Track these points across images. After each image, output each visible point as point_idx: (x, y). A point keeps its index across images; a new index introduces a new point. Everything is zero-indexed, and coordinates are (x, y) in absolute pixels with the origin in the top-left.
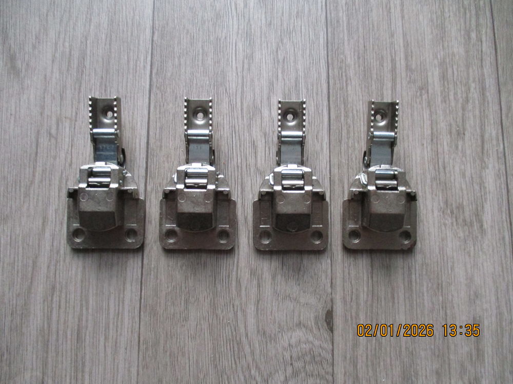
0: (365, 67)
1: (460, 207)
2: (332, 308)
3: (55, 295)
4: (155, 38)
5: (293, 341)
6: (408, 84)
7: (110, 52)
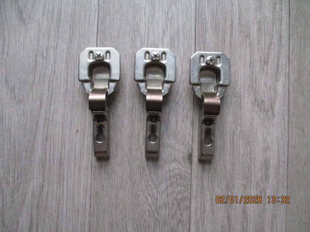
0: (216, 23)
1: (263, 102)
2: (192, 152)
3: (48, 142)
4: (100, 3)
5: (171, 168)
6: (240, 33)
7: (75, 10)
